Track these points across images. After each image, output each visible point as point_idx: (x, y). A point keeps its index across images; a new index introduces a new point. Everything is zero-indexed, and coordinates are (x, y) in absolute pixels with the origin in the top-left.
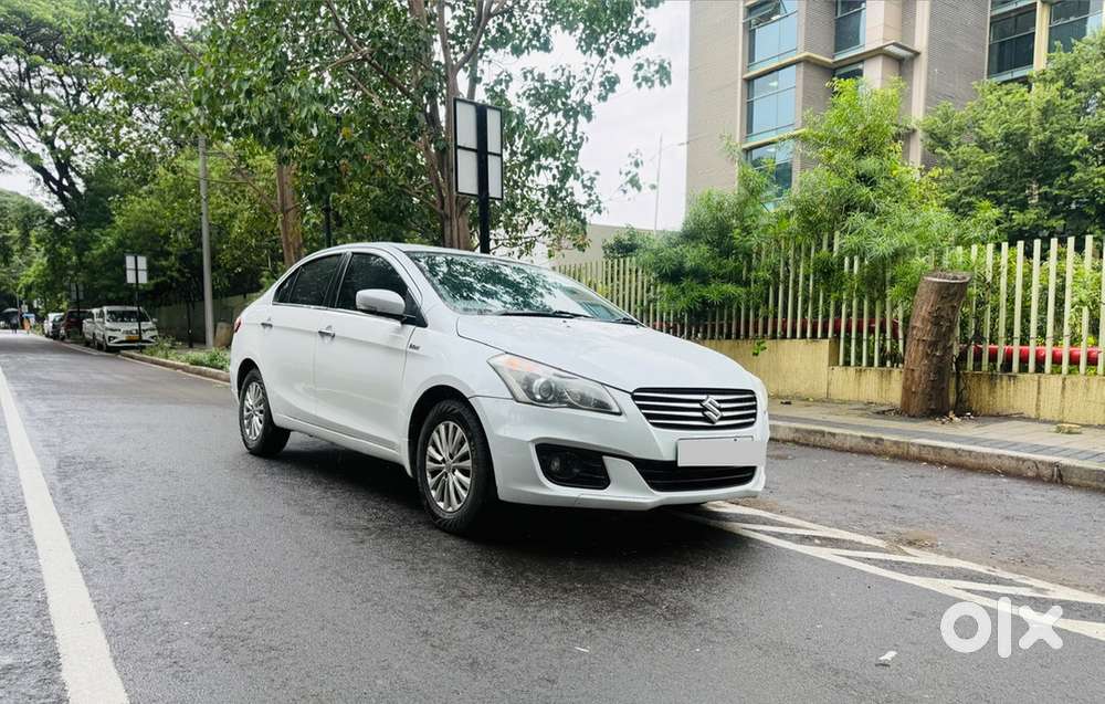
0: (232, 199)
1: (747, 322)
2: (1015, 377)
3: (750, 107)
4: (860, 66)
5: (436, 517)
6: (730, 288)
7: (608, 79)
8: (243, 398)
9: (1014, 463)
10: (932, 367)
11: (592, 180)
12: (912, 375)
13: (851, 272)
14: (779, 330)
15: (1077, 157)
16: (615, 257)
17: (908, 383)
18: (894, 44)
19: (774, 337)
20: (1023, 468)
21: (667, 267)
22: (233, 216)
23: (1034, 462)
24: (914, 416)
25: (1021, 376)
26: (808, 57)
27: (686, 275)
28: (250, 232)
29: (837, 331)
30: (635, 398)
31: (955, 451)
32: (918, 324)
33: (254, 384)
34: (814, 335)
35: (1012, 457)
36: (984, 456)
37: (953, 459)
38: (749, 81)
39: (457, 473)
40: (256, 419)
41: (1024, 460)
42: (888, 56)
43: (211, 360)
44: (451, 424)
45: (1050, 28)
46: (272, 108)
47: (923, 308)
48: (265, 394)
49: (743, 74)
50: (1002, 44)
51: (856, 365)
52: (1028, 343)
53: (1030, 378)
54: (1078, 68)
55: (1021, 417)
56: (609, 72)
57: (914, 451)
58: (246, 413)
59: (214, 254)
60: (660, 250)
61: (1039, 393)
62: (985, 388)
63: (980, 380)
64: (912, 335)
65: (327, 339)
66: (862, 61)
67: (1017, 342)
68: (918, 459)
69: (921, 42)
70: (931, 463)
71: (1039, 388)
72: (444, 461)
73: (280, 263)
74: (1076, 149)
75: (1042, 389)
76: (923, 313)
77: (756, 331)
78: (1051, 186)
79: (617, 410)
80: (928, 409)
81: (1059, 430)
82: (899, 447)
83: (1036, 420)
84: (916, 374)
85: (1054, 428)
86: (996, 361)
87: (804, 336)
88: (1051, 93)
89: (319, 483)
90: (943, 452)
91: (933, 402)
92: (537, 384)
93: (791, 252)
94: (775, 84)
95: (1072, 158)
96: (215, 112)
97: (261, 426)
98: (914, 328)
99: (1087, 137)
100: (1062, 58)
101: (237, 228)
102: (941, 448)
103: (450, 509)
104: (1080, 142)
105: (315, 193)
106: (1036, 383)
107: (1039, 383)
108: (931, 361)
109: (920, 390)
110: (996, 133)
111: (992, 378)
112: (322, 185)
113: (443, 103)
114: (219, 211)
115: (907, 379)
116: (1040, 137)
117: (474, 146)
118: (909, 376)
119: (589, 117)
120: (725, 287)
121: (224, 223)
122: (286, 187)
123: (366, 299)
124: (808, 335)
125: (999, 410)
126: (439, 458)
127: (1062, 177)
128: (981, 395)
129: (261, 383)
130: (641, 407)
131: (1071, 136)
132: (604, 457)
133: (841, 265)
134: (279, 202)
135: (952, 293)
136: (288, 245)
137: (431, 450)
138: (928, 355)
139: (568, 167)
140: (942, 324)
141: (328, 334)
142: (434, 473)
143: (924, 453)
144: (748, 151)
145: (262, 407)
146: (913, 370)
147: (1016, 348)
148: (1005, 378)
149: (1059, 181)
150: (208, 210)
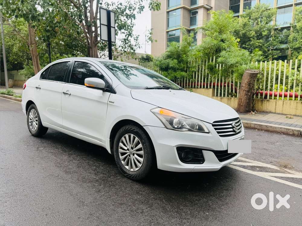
0: (12, 39)
1: (186, 83)
2: (269, 101)
3: (168, 19)
4: (197, 10)
5: (125, 173)
6: (183, 73)
7: (141, 7)
8: (28, 115)
9: (285, 130)
10: (248, 98)
11: (137, 37)
12: (241, 100)
13: (219, 69)
14: (196, 85)
15: (252, 37)
16: (142, 62)
17: (240, 103)
18: (207, 5)
19: (195, 87)
20: (289, 131)
21: (164, 67)
22: (13, 45)
23: (292, 130)
24: (242, 112)
25: (270, 100)
26: (184, 7)
27: (170, 69)
28: (19, 51)
29: (214, 86)
30: (213, 125)
31: (266, 126)
32: (244, 85)
33: (33, 110)
34: (207, 87)
35: (285, 128)
36: (276, 128)
37: (266, 128)
38: (168, 12)
39: (135, 155)
40: (34, 123)
41: (289, 129)
42: (205, 8)
43: (8, 93)
44: (132, 135)
45: (244, 3)
46: (31, 7)
47: (245, 80)
48: (38, 114)
49: (166, 10)
50: (232, 7)
51: (220, 96)
52: (272, 91)
53: (273, 101)
54: (252, 14)
55: (270, 112)
56: (141, 5)
57: (252, 126)
58: (30, 121)
59: (7, 58)
60: (161, 61)
61: (276, 105)
62: (260, 103)
63: (258, 101)
64: (242, 89)
65: (67, 96)
66: (198, 9)
67: (269, 90)
68: (254, 128)
69: (213, 4)
70: (258, 130)
71: (276, 104)
72: (128, 149)
73: (30, 61)
74: (252, 35)
75: (277, 104)
76: (245, 82)
77: (189, 85)
78: (245, 45)
79: (207, 131)
80: (246, 110)
81: (287, 117)
82: (247, 124)
83: (275, 113)
84: (243, 100)
85: (285, 116)
86: (262, 96)
87: (204, 87)
88: (246, 20)
89: (65, 152)
90: (262, 126)
91: (247, 108)
92: (175, 121)
93: (200, 63)
94: (175, 14)
95: (250, 37)
96: (8, 8)
97: (37, 126)
98: (242, 86)
99: (254, 32)
100: (248, 11)
101: (15, 49)
102: (262, 125)
103: (132, 170)
104: (253, 33)
105: (46, 38)
106: (275, 102)
107: (276, 103)
108: (247, 96)
109: (244, 104)
110: (233, 30)
111: (262, 101)
112: (48, 36)
113: (89, 12)
114: (8, 44)
115: (239, 102)
116: (243, 32)
117: (106, 24)
118: (240, 100)
119: (135, 18)
120: (182, 73)
121: (10, 48)
122: (32, 36)
123: (89, 82)
124: (205, 87)
125: (264, 110)
126: (126, 148)
127: (248, 42)
128: (259, 106)
129: (37, 110)
130: (216, 129)
131: (250, 32)
132: (203, 151)
133: (216, 67)
134: (30, 41)
135: (253, 76)
136: (33, 55)
137: (121, 145)
138: (246, 94)
139: (130, 33)
140: (250, 85)
141: (67, 94)
142: (123, 154)
143: (256, 127)
144: (168, 32)
145: (37, 119)
146: (241, 99)
147: (269, 92)
148: (266, 101)
149: (247, 44)
150: (4, 43)
